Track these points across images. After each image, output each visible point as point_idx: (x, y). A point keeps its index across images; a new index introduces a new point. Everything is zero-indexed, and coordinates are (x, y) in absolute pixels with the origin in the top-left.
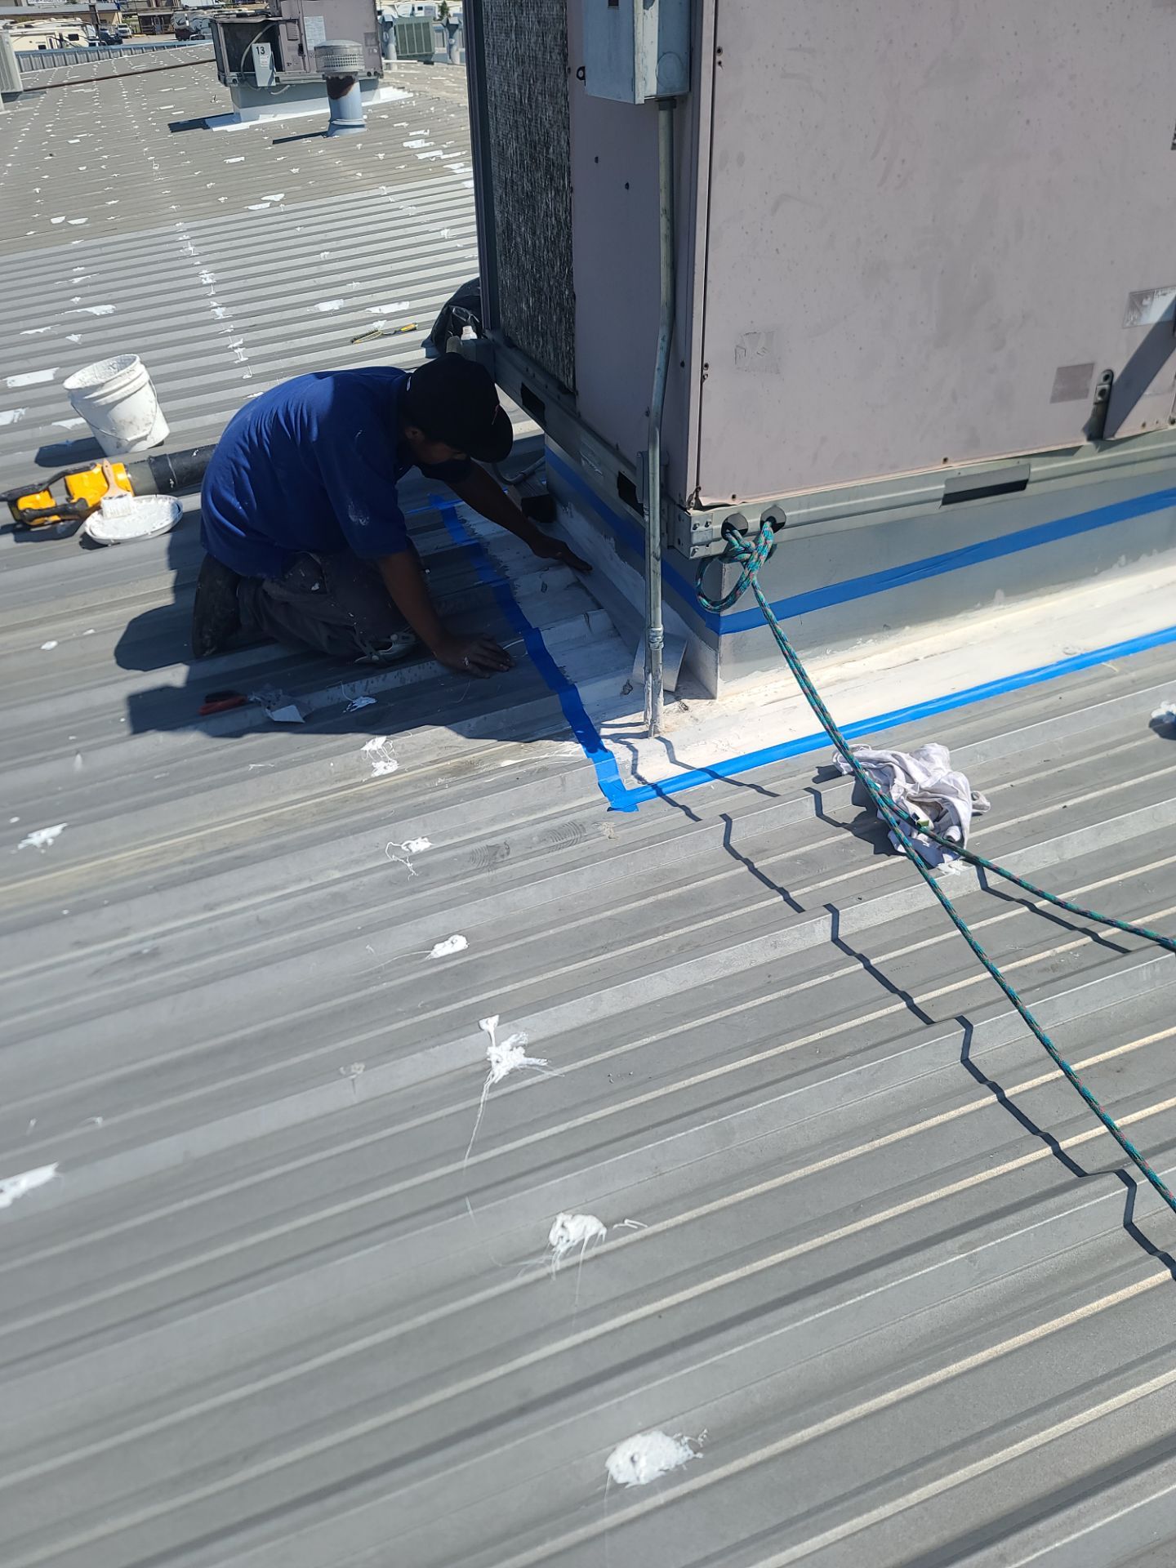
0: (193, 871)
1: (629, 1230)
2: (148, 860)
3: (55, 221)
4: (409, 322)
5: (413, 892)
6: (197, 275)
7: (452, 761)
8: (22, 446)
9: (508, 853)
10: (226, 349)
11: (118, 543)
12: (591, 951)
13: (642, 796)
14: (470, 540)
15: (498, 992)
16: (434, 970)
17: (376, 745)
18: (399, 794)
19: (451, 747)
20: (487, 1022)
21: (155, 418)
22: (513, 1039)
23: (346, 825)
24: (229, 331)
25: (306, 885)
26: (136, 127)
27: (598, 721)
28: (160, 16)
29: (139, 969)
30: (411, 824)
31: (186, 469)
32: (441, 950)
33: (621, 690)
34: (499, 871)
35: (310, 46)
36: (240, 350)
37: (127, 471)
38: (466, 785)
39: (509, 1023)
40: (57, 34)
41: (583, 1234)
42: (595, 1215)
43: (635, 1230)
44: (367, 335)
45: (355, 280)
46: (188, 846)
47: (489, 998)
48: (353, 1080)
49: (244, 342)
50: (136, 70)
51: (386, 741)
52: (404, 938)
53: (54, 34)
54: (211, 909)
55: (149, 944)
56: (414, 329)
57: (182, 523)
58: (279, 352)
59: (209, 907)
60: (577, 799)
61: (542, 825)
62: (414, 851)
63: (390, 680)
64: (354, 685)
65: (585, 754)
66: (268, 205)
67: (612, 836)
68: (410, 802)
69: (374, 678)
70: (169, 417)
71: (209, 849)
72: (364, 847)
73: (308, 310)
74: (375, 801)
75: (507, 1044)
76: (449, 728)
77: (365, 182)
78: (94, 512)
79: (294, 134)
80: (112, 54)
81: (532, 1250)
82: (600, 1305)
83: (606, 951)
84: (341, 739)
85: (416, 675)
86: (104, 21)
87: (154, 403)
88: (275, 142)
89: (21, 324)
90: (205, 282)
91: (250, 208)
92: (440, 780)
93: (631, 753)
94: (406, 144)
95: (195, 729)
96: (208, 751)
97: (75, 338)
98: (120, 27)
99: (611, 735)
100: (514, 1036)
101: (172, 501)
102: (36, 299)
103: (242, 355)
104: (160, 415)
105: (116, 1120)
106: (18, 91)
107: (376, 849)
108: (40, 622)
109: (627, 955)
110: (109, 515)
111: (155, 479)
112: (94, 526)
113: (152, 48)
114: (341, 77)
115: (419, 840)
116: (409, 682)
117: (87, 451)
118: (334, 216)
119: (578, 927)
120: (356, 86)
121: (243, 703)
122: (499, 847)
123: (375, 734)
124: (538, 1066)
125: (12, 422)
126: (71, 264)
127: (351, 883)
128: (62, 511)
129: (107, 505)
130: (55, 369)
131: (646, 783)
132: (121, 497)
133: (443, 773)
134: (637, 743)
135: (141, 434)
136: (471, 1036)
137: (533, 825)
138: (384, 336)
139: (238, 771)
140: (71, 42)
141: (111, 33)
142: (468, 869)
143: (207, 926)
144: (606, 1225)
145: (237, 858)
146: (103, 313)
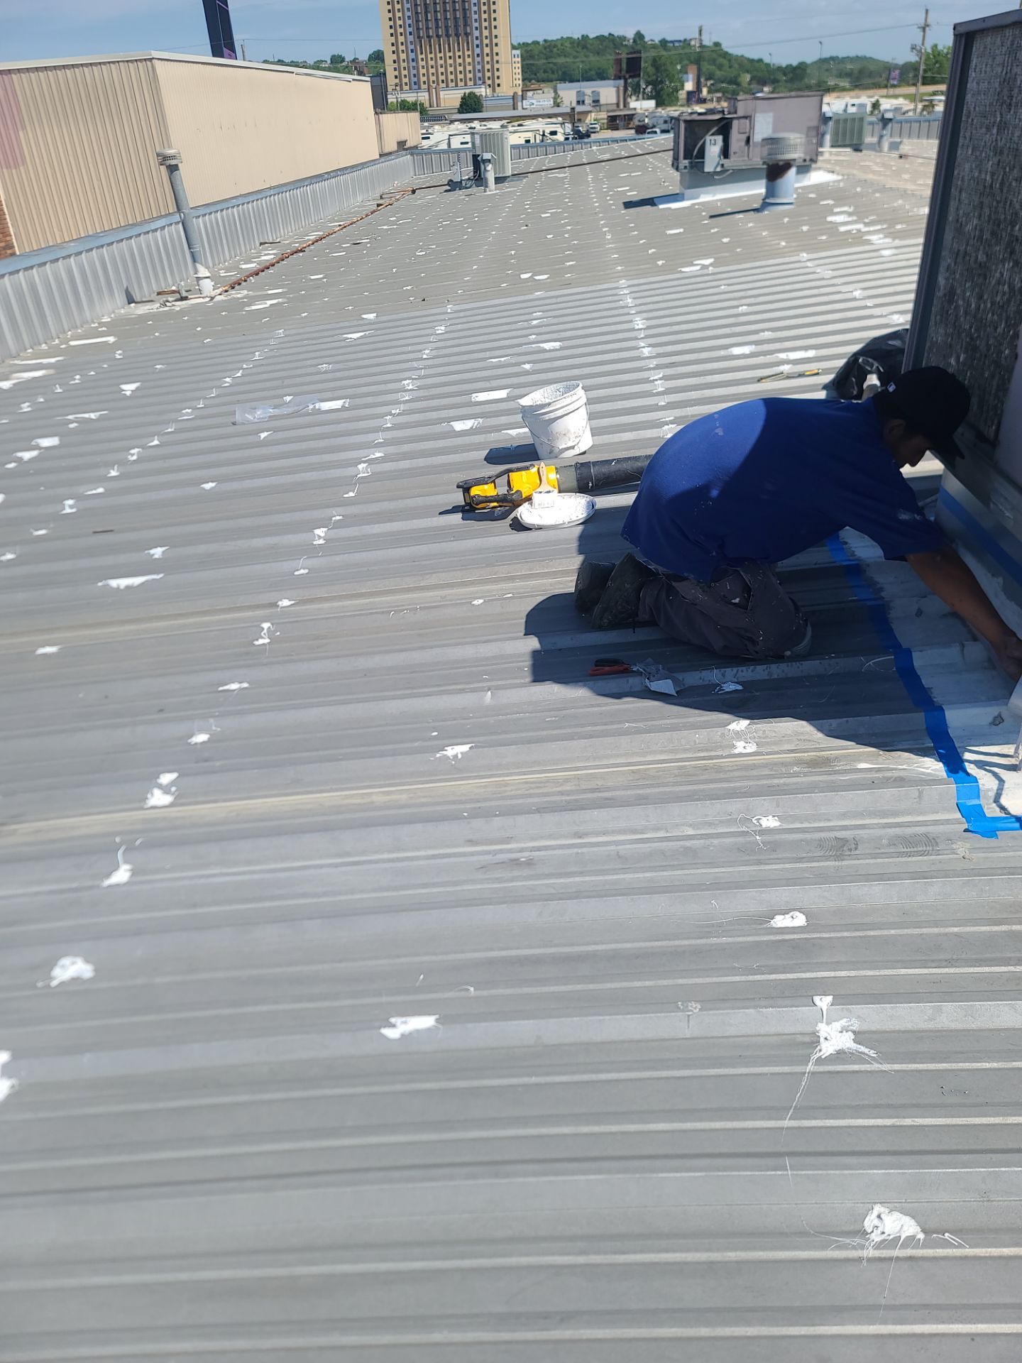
0: (569, 802)
1: (947, 1244)
2: (532, 786)
3: (523, 276)
4: (814, 367)
5: (759, 863)
6: (631, 321)
7: (809, 754)
8: (477, 447)
9: (856, 849)
10: (647, 381)
11: (540, 528)
12: (933, 961)
13: (1003, 825)
14: (850, 560)
15: (832, 974)
16: (772, 938)
17: (740, 726)
18: (755, 773)
19: (809, 741)
20: (821, 999)
21: (584, 431)
22: (843, 1022)
23: (704, 790)
24: (652, 366)
25: (662, 834)
26: (597, 204)
27: (962, 745)
28: (625, 115)
29: (516, 873)
30: (765, 802)
31: (604, 474)
32: (780, 921)
33: (990, 719)
34: (844, 863)
35: (758, 137)
36: (659, 382)
37: (557, 472)
38: (821, 778)
39: (842, 1007)
40: (541, 131)
41: (899, 1231)
42: (913, 1217)
43: (956, 1247)
44: (773, 376)
45: (768, 330)
46: (567, 780)
47: (823, 978)
48: (689, 1016)
49: (664, 376)
50: (602, 159)
51: (749, 724)
52: (748, 902)
53: (539, 130)
54: (580, 837)
55: (527, 854)
56: (817, 374)
57: (595, 518)
58: (692, 386)
59: (579, 835)
60: (933, 813)
61: (893, 830)
62: (764, 826)
63: (758, 672)
64: (725, 671)
65: (945, 774)
66: (698, 267)
67: (966, 857)
68: (765, 782)
69: (744, 668)
70: (595, 432)
71: (583, 787)
72: (719, 813)
73: (723, 353)
74: (732, 774)
75: (837, 1026)
76: (811, 724)
77: (787, 250)
78: (525, 502)
79: (729, 210)
80: (583, 147)
81: (846, 1228)
82: (911, 1305)
83: (950, 965)
84: (707, 715)
85: (783, 671)
86: (579, 120)
87: (586, 420)
88: (712, 217)
89: (488, 354)
90: (637, 327)
91: (683, 270)
92: (796, 769)
93: (997, 782)
94: (829, 219)
95: (585, 686)
96: (592, 706)
97: (527, 366)
98: (592, 124)
99: (975, 761)
100: (845, 1020)
101: (588, 499)
102: (502, 335)
103: (660, 386)
104: (588, 429)
105: (485, 993)
106: (508, 175)
107: (729, 817)
108: (473, 583)
109: (972, 975)
110: (537, 506)
111: (578, 481)
112: (525, 514)
113: (616, 141)
114: (781, 163)
115: (770, 817)
116: (776, 677)
117: (526, 454)
118: (755, 278)
119: (921, 934)
120: (793, 171)
121: (626, 672)
122: (847, 841)
123: (741, 717)
124: (867, 1055)
125: (472, 428)
126: (532, 310)
127: (702, 841)
128: (502, 500)
129: (536, 498)
130: (509, 389)
131: (1009, 813)
132: (549, 492)
133: (799, 762)
134: (1004, 774)
135: (570, 444)
136: (804, 1008)
137: (884, 828)
138: (788, 377)
139: (615, 726)
140: (551, 137)
141: (582, 129)
142: (815, 855)
143: (576, 850)
144: (924, 1231)
145: (607, 799)
146: (552, 348)
